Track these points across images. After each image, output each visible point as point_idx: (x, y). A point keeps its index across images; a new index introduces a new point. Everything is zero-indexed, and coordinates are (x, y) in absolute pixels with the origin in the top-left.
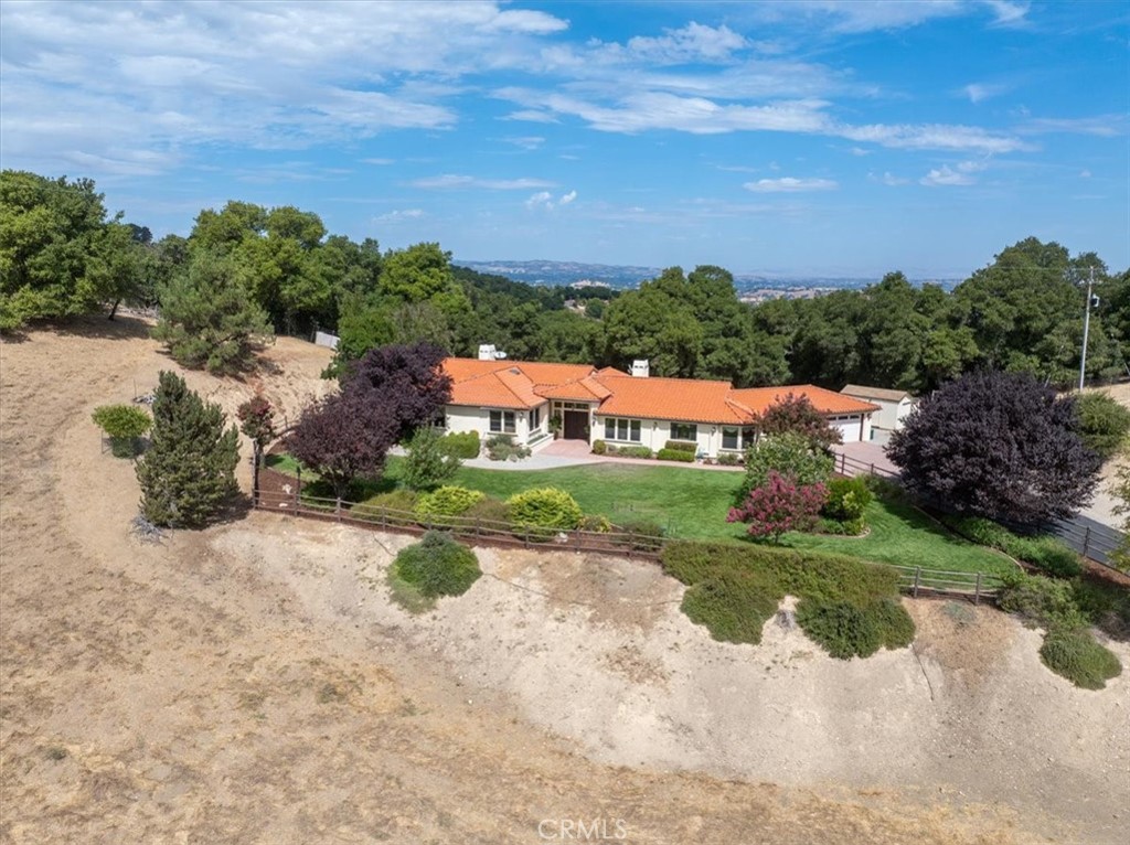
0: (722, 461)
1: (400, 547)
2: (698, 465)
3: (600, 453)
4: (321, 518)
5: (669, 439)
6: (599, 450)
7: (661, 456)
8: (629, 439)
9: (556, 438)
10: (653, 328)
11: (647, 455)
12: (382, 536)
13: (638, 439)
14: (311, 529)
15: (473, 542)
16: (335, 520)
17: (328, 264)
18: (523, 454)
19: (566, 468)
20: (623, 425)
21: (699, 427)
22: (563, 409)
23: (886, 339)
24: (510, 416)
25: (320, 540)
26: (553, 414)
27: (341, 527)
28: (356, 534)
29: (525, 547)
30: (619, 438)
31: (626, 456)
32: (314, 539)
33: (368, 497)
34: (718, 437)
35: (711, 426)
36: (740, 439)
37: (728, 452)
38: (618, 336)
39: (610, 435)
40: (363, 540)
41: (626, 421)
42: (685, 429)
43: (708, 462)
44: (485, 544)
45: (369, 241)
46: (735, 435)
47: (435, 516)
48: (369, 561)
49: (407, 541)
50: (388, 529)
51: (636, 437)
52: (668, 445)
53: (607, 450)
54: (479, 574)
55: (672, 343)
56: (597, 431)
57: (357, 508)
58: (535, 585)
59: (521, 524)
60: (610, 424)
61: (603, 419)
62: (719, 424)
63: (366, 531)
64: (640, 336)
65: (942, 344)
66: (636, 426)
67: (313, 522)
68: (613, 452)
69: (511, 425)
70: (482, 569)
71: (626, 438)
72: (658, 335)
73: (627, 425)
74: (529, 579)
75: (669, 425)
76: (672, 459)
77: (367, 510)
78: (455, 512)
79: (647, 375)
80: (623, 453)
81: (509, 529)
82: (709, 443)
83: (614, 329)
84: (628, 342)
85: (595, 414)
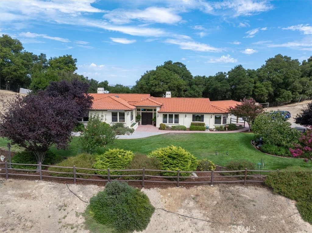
0: (218, 129)
2: (207, 132)
3: (164, 129)
4: (27, 178)
5: (192, 122)
6: (162, 128)
7: (191, 129)
8: (174, 123)
9: (139, 124)
11: (185, 129)
12: (75, 187)
13: (178, 123)
14: (20, 188)
15: (141, 185)
16: (38, 178)
18: (132, 131)
19: (155, 136)
21: (205, 116)
22: (141, 112)
23: (242, 86)
24: (122, 115)
25: (27, 196)
26: (137, 114)
27: (43, 183)
28: (54, 188)
29: (177, 185)
30: (169, 122)
31: (176, 130)
32: (22, 196)
33: (59, 160)
34: (213, 119)
35: (210, 115)
36: (222, 120)
37: (218, 125)
38: (154, 84)
39: (165, 121)
40: (61, 193)
41: (172, 115)
42: (198, 117)
43: (211, 130)
44: (149, 186)
45: (42, 54)
46: (220, 118)
47: (112, 171)
48: (69, 209)
49: (94, 190)
50: (78, 182)
51: (177, 122)
52: (192, 124)
54: (153, 209)
56: (160, 120)
57: (52, 168)
60: (165, 116)
61: (162, 114)
62: (214, 114)
63: (62, 185)
65: (261, 87)
66: (177, 116)
67: (21, 181)
68: (168, 128)
69: (122, 118)
70: (153, 204)
71: (172, 123)
72: (169, 84)
73: (174, 116)
74: (190, 210)
75: (191, 116)
76: (197, 130)
77: (61, 170)
78: (123, 166)
80: (173, 128)
81: (161, 174)
82: (209, 122)
83: (153, 81)
84: (157, 87)
85: (158, 112)
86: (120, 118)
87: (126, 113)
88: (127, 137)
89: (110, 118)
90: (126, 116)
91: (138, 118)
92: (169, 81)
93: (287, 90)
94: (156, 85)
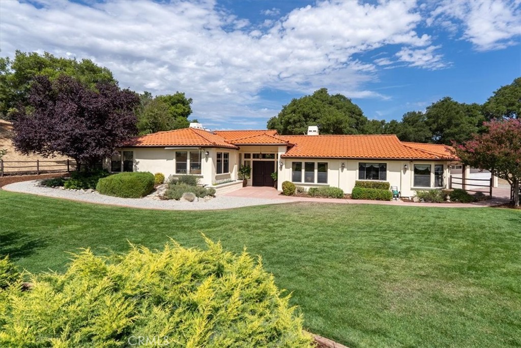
0: (425, 198)
2: (394, 202)
3: (290, 194)
5: (358, 180)
6: (288, 191)
7: (353, 197)
8: (316, 183)
9: (245, 185)
11: (339, 195)
13: (326, 182)
18: (204, 194)
20: (310, 167)
21: (389, 165)
22: (252, 160)
24: (196, 157)
26: (243, 163)
30: (306, 180)
31: (318, 196)
34: (409, 175)
35: (403, 163)
36: (433, 176)
37: (424, 189)
38: (291, 121)
39: (297, 178)
41: (313, 164)
42: (372, 169)
43: (405, 199)
45: (146, 93)
46: (427, 172)
51: (323, 179)
52: (357, 184)
53: (296, 191)
56: (285, 174)
60: (297, 167)
61: (290, 162)
62: (411, 161)
66: (323, 168)
68: (303, 193)
69: (196, 166)
71: (313, 181)
73: (314, 167)
75: (356, 164)
76: (369, 198)
79: (317, 134)
80: (313, 193)
82: (401, 182)
85: (282, 157)
86: (192, 166)
87: (204, 153)
88: (182, 205)
89: (173, 163)
90: (203, 160)
91: (243, 170)
92: (318, 115)
94: (295, 122)
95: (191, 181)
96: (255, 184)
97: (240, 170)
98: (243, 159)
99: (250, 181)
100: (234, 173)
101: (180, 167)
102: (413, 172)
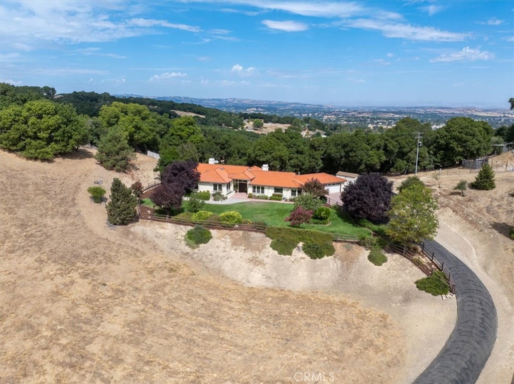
0: (291, 200)
1: (188, 230)
2: (283, 202)
3: (251, 198)
4: (162, 221)
5: (273, 193)
6: (250, 196)
7: (271, 199)
8: (260, 193)
9: (236, 192)
10: (271, 152)
11: (266, 198)
12: (182, 226)
14: (160, 224)
15: (210, 228)
16: (167, 222)
17: (151, 126)
18: (225, 198)
20: (258, 188)
21: (283, 189)
22: (238, 182)
23: (354, 154)
24: (220, 186)
25: (163, 228)
26: (235, 184)
27: (169, 224)
28: (174, 226)
29: (225, 229)
30: (257, 192)
31: (259, 199)
32: (161, 228)
33: (176, 215)
34: (290, 192)
35: (288, 189)
36: (297, 193)
37: (293, 197)
39: (254, 191)
40: (176, 227)
42: (278, 190)
43: (286, 201)
44: (213, 228)
46: (295, 191)
47: (198, 220)
48: (179, 234)
49: (190, 228)
50: (183, 225)
51: (263, 192)
52: (273, 195)
53: (253, 197)
54: (212, 237)
55: (277, 157)
56: (250, 190)
57: (173, 218)
58: (228, 240)
59: (224, 222)
60: (254, 187)
61: (252, 186)
62: (290, 188)
63: (177, 225)
64: (266, 155)
65: (373, 156)
66: (263, 188)
67: (160, 222)
68: (256, 197)
69: (220, 188)
70: (212, 235)
72: (272, 154)
73: (260, 188)
74: (226, 239)
75: (274, 188)
76: (274, 200)
77: (177, 219)
78: (204, 219)
79: (268, 170)
80: (258, 197)
81: (221, 224)
82: (287, 194)
83: (257, 152)
84: (262, 157)
85: (249, 184)
86: (219, 188)
87: (223, 185)
88: (220, 203)
89: (212, 187)
90: (223, 187)
91: (235, 187)
93: (403, 160)
95: (219, 194)
96: (240, 192)
97: (234, 186)
98: (235, 182)
99: (238, 190)
100: (232, 187)
101: (215, 189)
102: (291, 192)
